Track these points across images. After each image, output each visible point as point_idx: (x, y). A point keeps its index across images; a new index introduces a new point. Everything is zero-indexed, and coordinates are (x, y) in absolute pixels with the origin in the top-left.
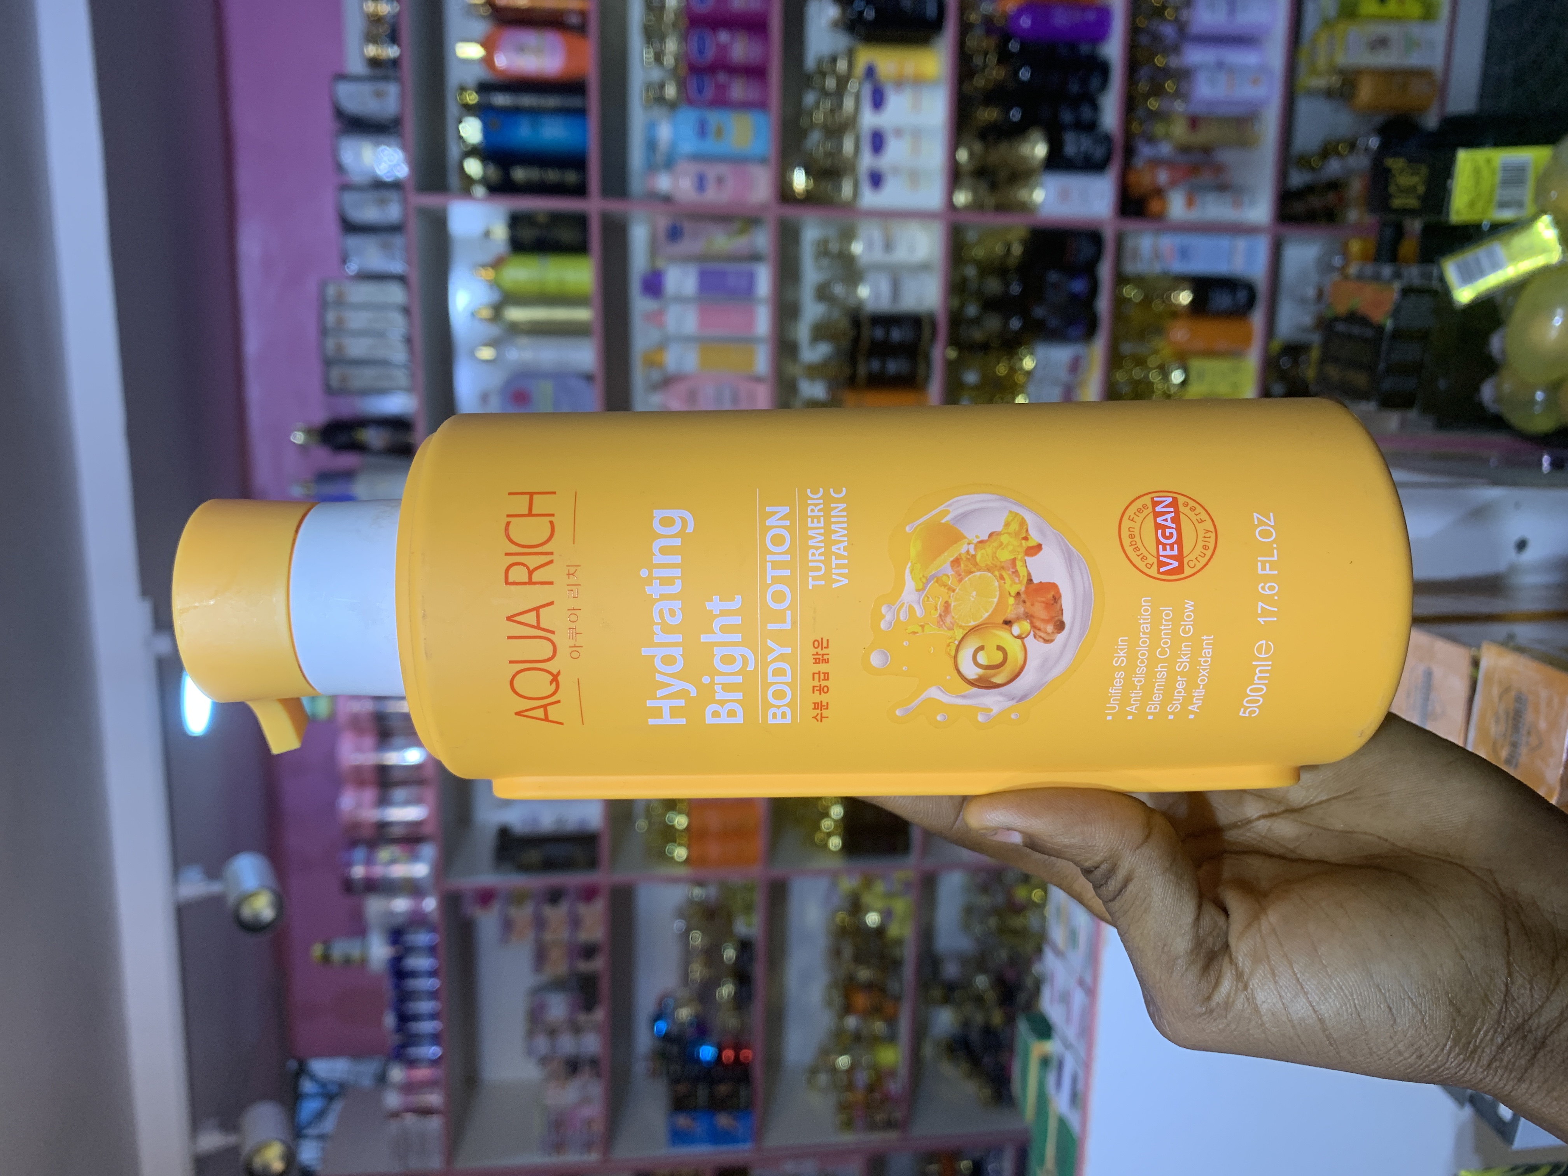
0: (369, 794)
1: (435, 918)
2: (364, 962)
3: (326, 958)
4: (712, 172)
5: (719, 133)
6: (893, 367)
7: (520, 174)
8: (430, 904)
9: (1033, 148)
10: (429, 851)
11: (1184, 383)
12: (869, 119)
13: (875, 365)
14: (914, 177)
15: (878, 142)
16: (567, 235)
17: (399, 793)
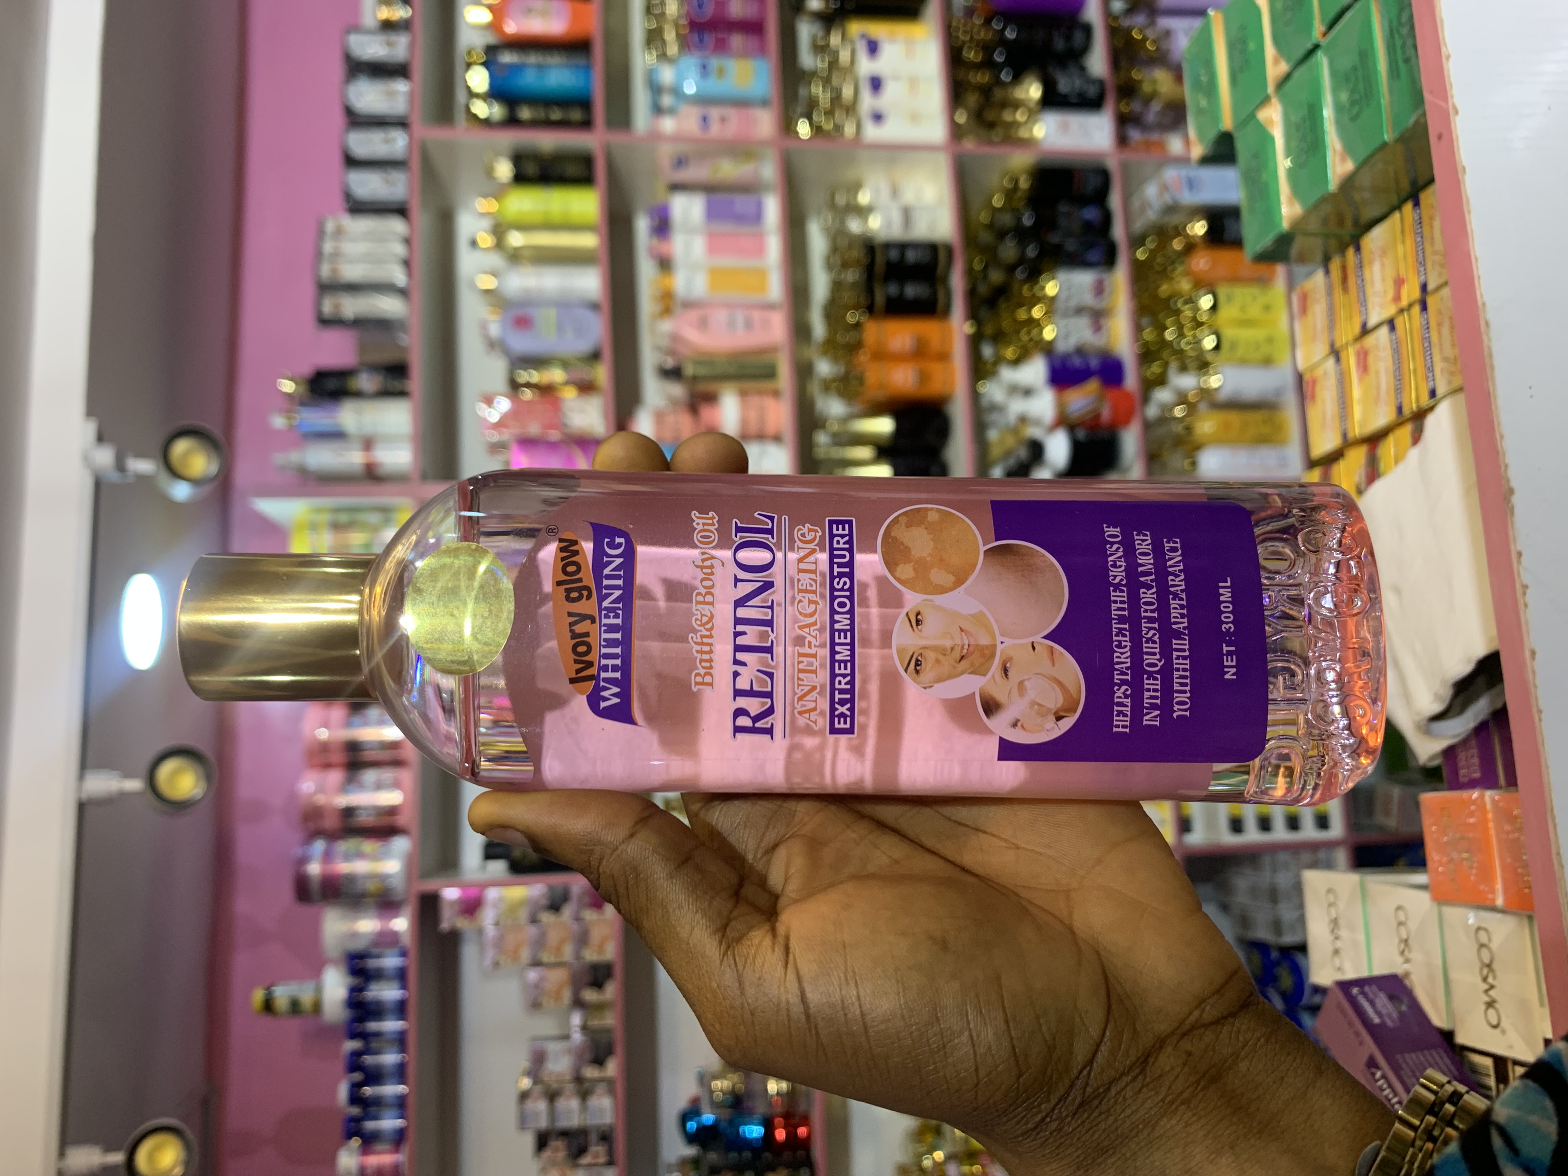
0: (335, 777)
1: (407, 940)
2: (317, 1007)
3: (268, 1006)
4: (715, 113)
5: (721, 72)
6: (912, 291)
7: (525, 113)
8: (401, 924)
9: (1028, 91)
10: (401, 844)
11: (1214, 308)
12: (865, 66)
13: (893, 289)
14: (915, 118)
15: (876, 84)
16: (572, 170)
17: (370, 776)
